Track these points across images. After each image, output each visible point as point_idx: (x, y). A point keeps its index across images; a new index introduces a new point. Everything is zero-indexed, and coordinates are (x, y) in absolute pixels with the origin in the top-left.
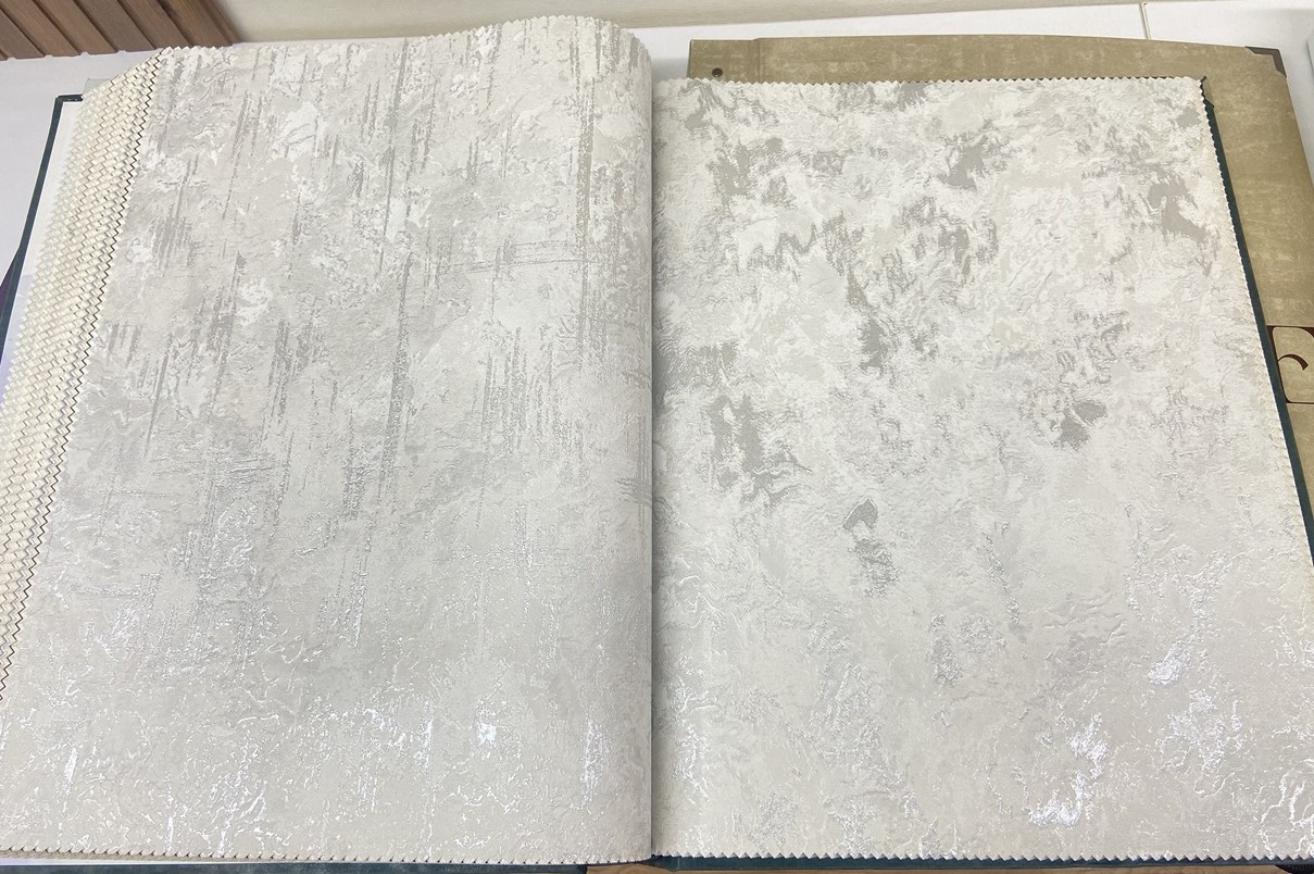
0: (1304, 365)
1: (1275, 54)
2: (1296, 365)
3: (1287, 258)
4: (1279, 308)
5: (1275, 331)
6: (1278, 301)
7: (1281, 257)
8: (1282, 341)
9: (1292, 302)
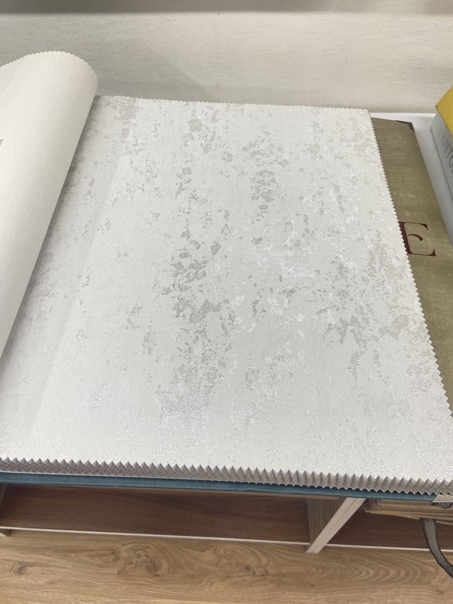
0: (421, 239)
1: (410, 125)
2: (417, 239)
3: (412, 196)
4: (408, 215)
5: (405, 225)
6: (409, 213)
7: (409, 195)
8: (409, 229)
9: (415, 213)
